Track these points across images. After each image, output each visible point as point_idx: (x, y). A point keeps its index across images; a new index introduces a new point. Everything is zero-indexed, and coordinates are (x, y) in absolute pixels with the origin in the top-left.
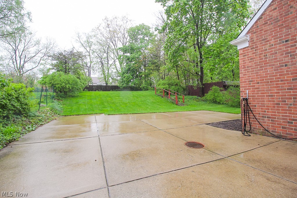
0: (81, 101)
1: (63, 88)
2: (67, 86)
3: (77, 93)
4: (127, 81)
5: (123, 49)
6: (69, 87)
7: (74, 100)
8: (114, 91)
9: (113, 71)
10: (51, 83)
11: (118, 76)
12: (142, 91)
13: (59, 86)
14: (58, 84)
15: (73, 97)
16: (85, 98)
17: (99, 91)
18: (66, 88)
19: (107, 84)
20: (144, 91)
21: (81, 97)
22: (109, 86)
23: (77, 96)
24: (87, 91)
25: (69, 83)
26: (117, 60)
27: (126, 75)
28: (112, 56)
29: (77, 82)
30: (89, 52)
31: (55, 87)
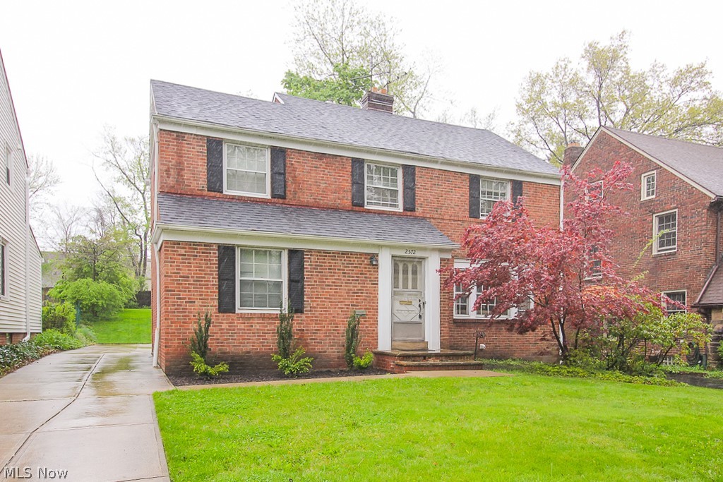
0: (121, 326)
1: (93, 305)
2: (100, 303)
3: (114, 314)
6: (102, 304)
7: (112, 326)
10: (75, 297)
13: (87, 302)
14: (86, 299)
15: (108, 320)
16: (128, 322)
18: (97, 305)
21: (122, 320)
23: (116, 319)
25: (102, 297)
29: (114, 297)
31: (81, 303)
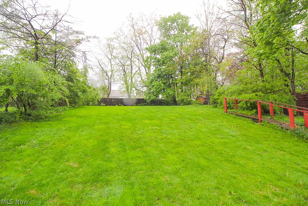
4: (156, 91)
5: (151, 49)
8: (138, 105)
9: (137, 79)
11: (145, 86)
12: (180, 105)
17: (119, 106)
19: (129, 96)
20: (183, 105)
22: (132, 99)
24: (103, 106)
26: (143, 67)
27: (155, 83)
28: (137, 63)
30: (110, 60)
